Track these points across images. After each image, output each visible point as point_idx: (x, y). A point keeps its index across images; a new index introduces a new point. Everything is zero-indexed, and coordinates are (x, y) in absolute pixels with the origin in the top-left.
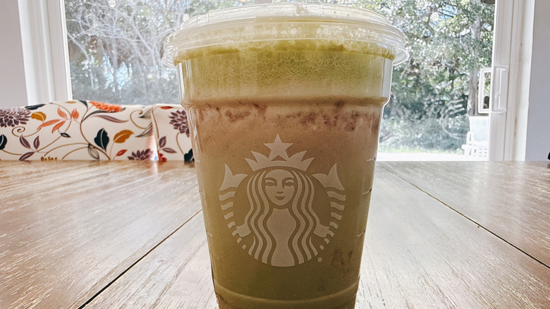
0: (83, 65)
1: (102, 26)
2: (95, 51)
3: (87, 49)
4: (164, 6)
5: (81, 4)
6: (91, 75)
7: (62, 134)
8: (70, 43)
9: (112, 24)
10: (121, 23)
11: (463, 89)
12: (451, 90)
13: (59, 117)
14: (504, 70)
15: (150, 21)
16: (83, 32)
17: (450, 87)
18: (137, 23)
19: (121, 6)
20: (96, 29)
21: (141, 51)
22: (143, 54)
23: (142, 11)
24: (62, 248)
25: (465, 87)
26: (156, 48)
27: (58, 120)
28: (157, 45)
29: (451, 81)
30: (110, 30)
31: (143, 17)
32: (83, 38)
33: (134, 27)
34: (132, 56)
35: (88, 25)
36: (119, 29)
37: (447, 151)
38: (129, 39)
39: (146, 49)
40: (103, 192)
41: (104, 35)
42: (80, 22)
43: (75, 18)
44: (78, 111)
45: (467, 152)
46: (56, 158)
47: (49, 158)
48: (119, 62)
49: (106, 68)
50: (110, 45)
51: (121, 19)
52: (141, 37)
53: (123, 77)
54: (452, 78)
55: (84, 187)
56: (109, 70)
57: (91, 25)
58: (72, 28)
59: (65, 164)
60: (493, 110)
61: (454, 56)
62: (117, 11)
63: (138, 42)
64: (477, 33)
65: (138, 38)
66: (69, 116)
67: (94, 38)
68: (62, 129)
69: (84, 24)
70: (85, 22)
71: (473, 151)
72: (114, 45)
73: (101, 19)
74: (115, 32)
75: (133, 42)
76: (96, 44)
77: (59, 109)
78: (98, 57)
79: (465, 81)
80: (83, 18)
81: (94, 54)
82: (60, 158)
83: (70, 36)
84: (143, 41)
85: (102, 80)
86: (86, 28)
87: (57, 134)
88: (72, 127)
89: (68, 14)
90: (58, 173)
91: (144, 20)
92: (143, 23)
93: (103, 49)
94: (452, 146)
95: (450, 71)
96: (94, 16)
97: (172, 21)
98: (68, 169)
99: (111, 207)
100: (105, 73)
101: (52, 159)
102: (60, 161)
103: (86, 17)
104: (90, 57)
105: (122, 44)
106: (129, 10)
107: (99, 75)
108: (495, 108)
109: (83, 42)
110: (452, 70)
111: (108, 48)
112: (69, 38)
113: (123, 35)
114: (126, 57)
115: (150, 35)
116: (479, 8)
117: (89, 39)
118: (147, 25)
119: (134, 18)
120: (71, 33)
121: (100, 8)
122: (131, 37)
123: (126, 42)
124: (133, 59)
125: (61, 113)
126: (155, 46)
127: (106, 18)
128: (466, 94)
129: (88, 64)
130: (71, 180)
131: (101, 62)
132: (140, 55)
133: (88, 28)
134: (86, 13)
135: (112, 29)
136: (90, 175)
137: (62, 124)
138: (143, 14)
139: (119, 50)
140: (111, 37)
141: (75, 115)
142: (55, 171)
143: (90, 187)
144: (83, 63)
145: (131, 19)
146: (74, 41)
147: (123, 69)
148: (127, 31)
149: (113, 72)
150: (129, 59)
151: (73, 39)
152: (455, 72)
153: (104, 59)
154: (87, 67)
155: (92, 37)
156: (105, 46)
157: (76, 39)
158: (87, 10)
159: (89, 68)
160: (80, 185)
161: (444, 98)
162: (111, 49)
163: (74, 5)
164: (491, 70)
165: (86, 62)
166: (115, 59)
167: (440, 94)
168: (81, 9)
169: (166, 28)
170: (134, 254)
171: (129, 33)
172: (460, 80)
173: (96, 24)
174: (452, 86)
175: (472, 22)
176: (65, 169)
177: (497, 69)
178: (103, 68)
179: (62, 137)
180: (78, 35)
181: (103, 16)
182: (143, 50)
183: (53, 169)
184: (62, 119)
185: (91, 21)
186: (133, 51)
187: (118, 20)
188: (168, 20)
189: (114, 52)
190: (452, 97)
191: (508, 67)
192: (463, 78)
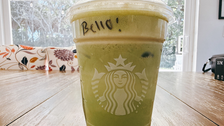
0: (19, 31)
1: (27, 14)
2: (24, 25)
3: (21, 24)
4: (54, 7)
5: (18, 5)
6: (22, 35)
7: (7, 59)
8: (13, 21)
9: (32, 14)
10: (35, 14)
11: (174, 44)
12: (170, 44)
14: (188, 36)
15: (48, 13)
16: (19, 17)
17: (169, 43)
18: (42, 14)
19: (36, 7)
20: (24, 15)
21: (44, 25)
22: (45, 27)
23: (45, 9)
26: (51, 24)
27: (6, 53)
28: (51, 23)
29: (169, 41)
30: (31, 16)
31: (45, 11)
32: (19, 19)
33: (41, 15)
34: (40, 28)
35: (21, 14)
36: (35, 16)
38: (39, 20)
39: (46, 25)
41: (28, 18)
42: (18, 12)
43: (15, 11)
44: (15, 49)
45: (175, 69)
46: (4, 69)
47: (1, 69)
48: (35, 30)
49: (29, 32)
50: (31, 23)
51: (36, 12)
52: (44, 20)
53: (37, 36)
55: (15, 80)
56: (30, 33)
57: (22, 14)
58: (14, 15)
59: (8, 71)
61: (171, 31)
62: (34, 9)
63: (43, 22)
64: (179, 22)
65: (43, 20)
66: (10, 51)
67: (24, 19)
68: (7, 57)
69: (20, 13)
70: (20, 12)
72: (32, 23)
73: (27, 11)
74: (33, 17)
75: (41, 22)
76: (24, 22)
77: (6, 48)
78: (26, 27)
79: (175, 41)
80: (19, 11)
81: (23, 26)
82: (6, 69)
84: (45, 21)
85: (27, 37)
86: (20, 15)
87: (5, 58)
88: (12, 56)
89: (12, 9)
91: (45, 12)
92: (45, 14)
93: (27, 24)
94: (170, 66)
96: (24, 10)
97: (58, 13)
98: (9, 73)
100: (28, 34)
103: (21, 10)
104: (22, 28)
105: (36, 22)
106: (39, 8)
107: (25, 34)
108: (184, 51)
109: (19, 21)
110: (170, 37)
111: (30, 24)
112: (12, 19)
113: (36, 19)
114: (37, 28)
115: (48, 19)
116: (180, 13)
117: (22, 20)
118: (47, 15)
119: (41, 12)
120: (14, 17)
121: (27, 7)
122: (40, 19)
123: (37, 21)
124: (40, 29)
125: (7, 50)
126: (50, 23)
127: (29, 11)
128: (175, 46)
129: (21, 30)
131: (27, 29)
132: (43, 27)
133: (21, 15)
134: (20, 9)
135: (32, 16)
139: (34, 25)
140: (31, 19)
141: (13, 51)
144: (18, 30)
145: (40, 12)
146: (15, 20)
147: (36, 32)
148: (38, 17)
149: (32, 34)
150: (39, 29)
151: (14, 19)
152: (171, 37)
153: (28, 28)
154: (20, 31)
155: (23, 19)
156: (28, 23)
157: (16, 19)
158: (21, 8)
159: (21, 32)
161: (167, 47)
162: (31, 24)
163: (15, 5)
164: (182, 37)
165: (20, 30)
166: (33, 29)
167: (165, 46)
168: (18, 7)
169: (55, 16)
171: (39, 18)
172: (173, 41)
173: (25, 14)
175: (177, 18)
177: (185, 36)
178: (27, 32)
180: (17, 18)
181: (28, 10)
182: (45, 25)
185: (22, 13)
186: (40, 25)
187: (34, 12)
188: (56, 13)
189: (32, 25)
190: (170, 47)
191: (189, 35)
192: (174, 40)
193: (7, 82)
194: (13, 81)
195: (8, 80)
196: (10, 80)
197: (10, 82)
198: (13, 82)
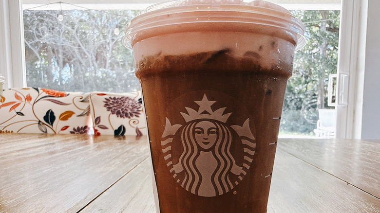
0: (36, 65)
1: (51, 35)
2: (46, 54)
3: (40, 52)
4: (100, 23)
5: (36, 19)
6: (42, 72)
7: (17, 113)
8: (27, 48)
9: (59, 35)
10: (67, 34)
11: (314, 90)
12: (306, 91)
13: (15, 100)
14: (346, 76)
15: (88, 34)
16: (37, 40)
17: (305, 89)
18: (78, 35)
19: (67, 22)
20: (47, 37)
21: (81, 55)
22: (82, 58)
23: (82, 26)
24: (14, 200)
25: (316, 89)
26: (93, 54)
27: (15, 102)
28: (93, 51)
29: (306, 85)
30: (58, 39)
31: (83, 31)
32: (37, 44)
33: (76, 38)
34: (74, 59)
35: (41, 34)
36: (64, 39)
37: (303, 134)
38: (72, 47)
39: (85, 54)
40: (50, 157)
41: (53, 43)
42: (35, 32)
43: (31, 29)
44: (31, 95)
45: (317, 135)
46: (12, 132)
47: (6, 131)
48: (64, 63)
49: (53, 67)
50: (57, 50)
51: (66, 32)
52: (81, 45)
53: (68, 73)
54: (306, 83)
55: (34, 152)
56: (56, 68)
57: (43, 35)
58: (28, 36)
59: (19, 136)
60: (338, 104)
61: (308, 67)
62: (64, 27)
63: (79, 49)
64: (324, 51)
65: (79, 46)
66: (24, 100)
67: (45, 45)
68: (18, 109)
69: (38, 34)
70: (39, 32)
71: (321, 134)
72: (60, 51)
73: (51, 31)
74: (61, 40)
75: (75, 49)
76: (47, 49)
77: (16, 93)
78: (48, 59)
79: (315, 85)
80: (37, 30)
81: (44, 56)
82: (15, 131)
83: (27, 43)
84: (83, 48)
85: (50, 77)
86: (39, 37)
87: (14, 112)
88: (26, 108)
89: (26, 26)
90: (13, 142)
91: (84, 33)
92: (83, 35)
93: (52, 52)
94: (307, 131)
95: (305, 77)
96: (46, 28)
97: (106, 34)
98: (22, 139)
99: (57, 168)
100: (53, 71)
101: (9, 132)
102: (15, 134)
103: (40, 29)
104: (42, 59)
105: (67, 50)
106: (73, 25)
107: (48, 72)
108: (340, 103)
109: (36, 47)
110: (306, 77)
111: (56, 52)
112: (25, 44)
113: (68, 44)
114: (69, 60)
115: (88, 44)
116: (325, 35)
117: (42, 45)
118: (86, 37)
119: (77, 31)
120: (27, 40)
121: (51, 22)
122: (74, 45)
123: (69, 49)
124: (75, 61)
125: (17, 97)
126: (91, 52)
127: (55, 30)
128: (317, 94)
129: (40, 64)
130: (23, 147)
131: (50, 63)
132: (80, 58)
133: (41, 37)
134: (39, 26)
135: (60, 38)
136: (40, 144)
137: (18, 104)
138: (83, 28)
139: (64, 54)
140: (59, 44)
141: (29, 98)
142: (11, 141)
143: (40, 153)
144: (36, 63)
145: (74, 31)
146: (30, 46)
147: (67, 68)
148: (71, 40)
149: (59, 70)
150: (72, 61)
151: (29, 44)
152: (309, 78)
153: (52, 60)
154: (39, 66)
155: (43, 44)
156: (53, 51)
157: (31, 45)
158: (40, 24)
159: (40, 67)
160: (32, 151)
161: (302, 96)
162: (58, 53)
163: (31, 20)
164: (337, 76)
165: (38, 63)
166: (61, 61)
167: (299, 93)
168: (36, 23)
169: (100, 40)
170: (78, 204)
171: (72, 41)
172: (312, 84)
173: (47, 34)
174: (307, 88)
175: (321, 44)
176: (19, 139)
177: (341, 75)
178: (51, 67)
179: (17, 115)
180: (33, 42)
181: (53, 29)
182: (83, 55)
183: (9, 139)
184: (18, 101)
185: (43, 33)
186: (75, 56)
187: (64, 32)
188: (103, 33)
189: (61, 56)
190: (306, 96)
191: (348, 73)
192: (314, 82)
193: (19, 156)
194: (30, 153)
195: (21, 153)
196: (24, 152)
197: (25, 156)
198: (31, 155)
